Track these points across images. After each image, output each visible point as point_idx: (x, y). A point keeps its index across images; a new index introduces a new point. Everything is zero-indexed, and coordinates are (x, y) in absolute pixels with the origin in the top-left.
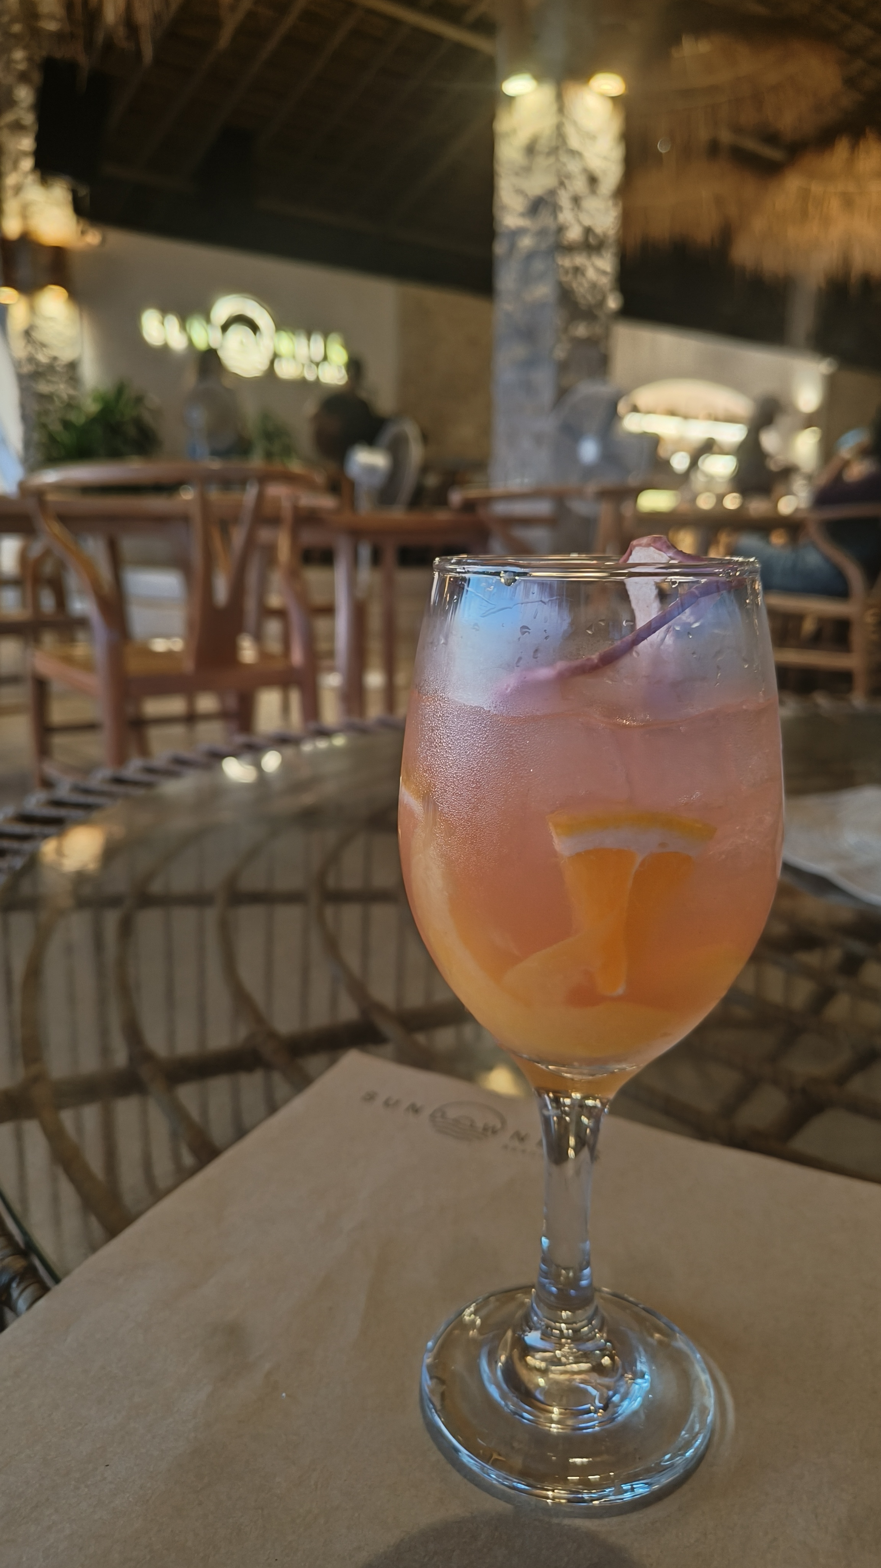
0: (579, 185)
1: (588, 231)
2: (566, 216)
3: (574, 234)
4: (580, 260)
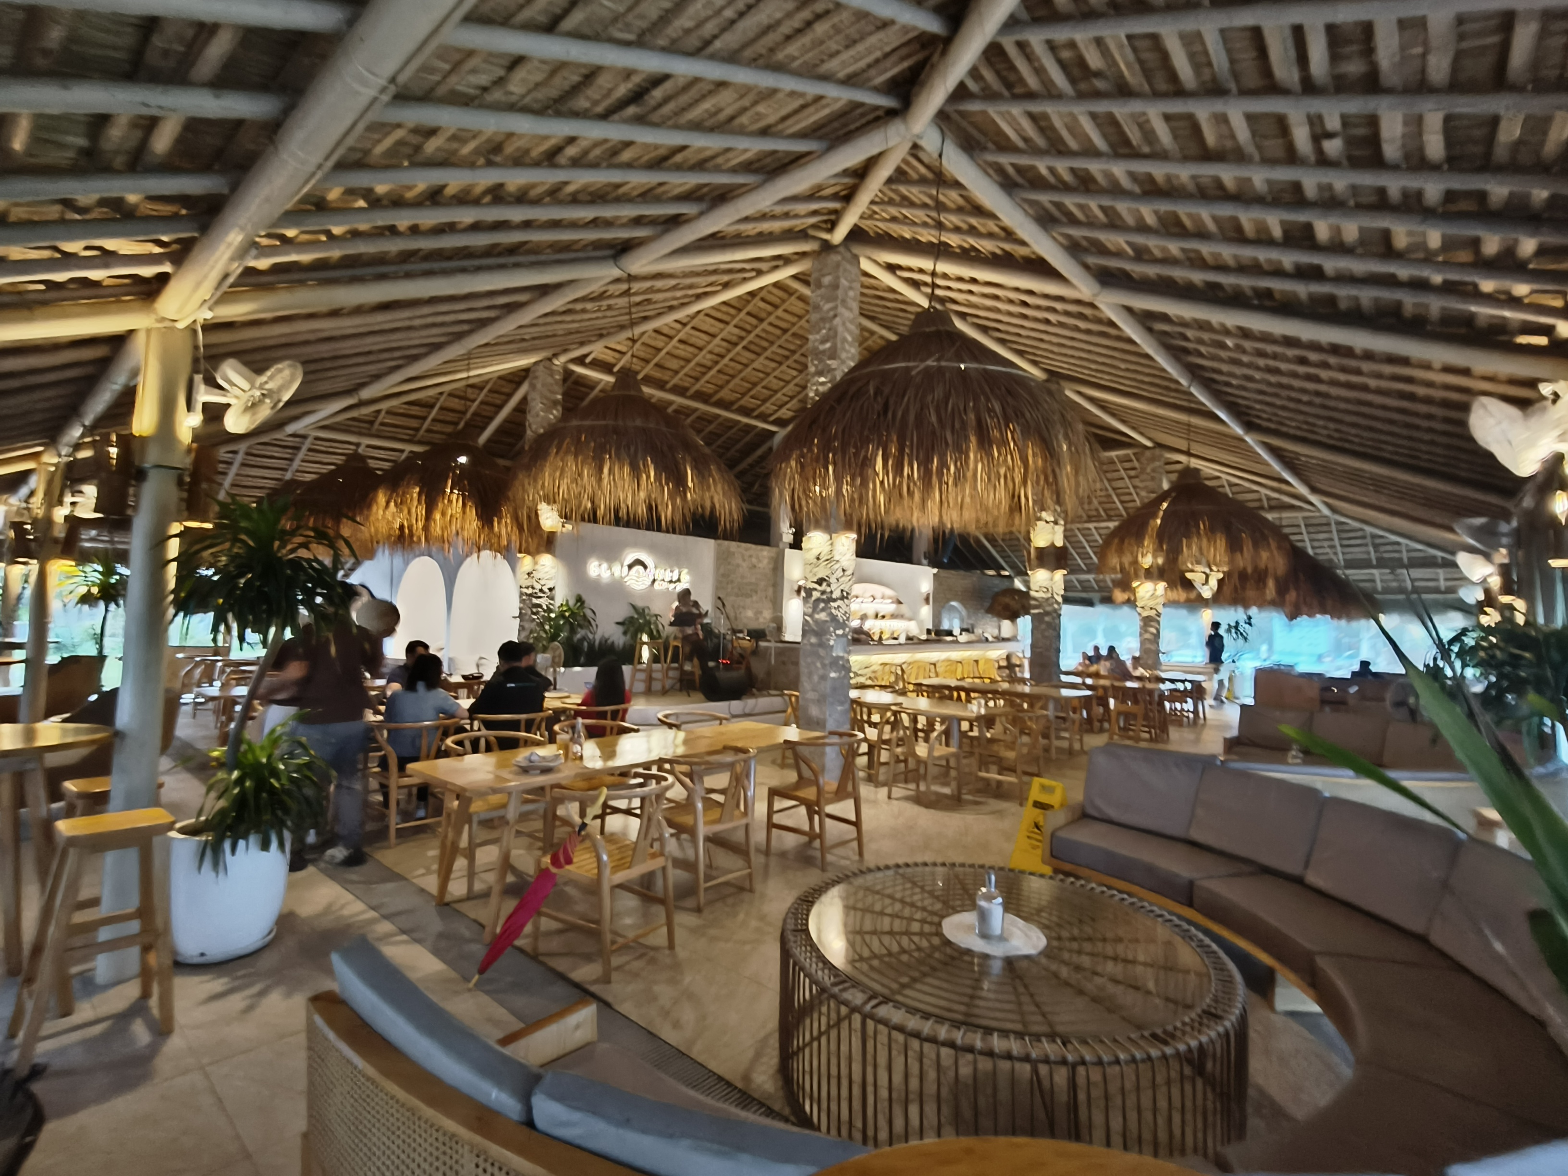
0: (839, 574)
1: (842, 590)
3: (837, 594)
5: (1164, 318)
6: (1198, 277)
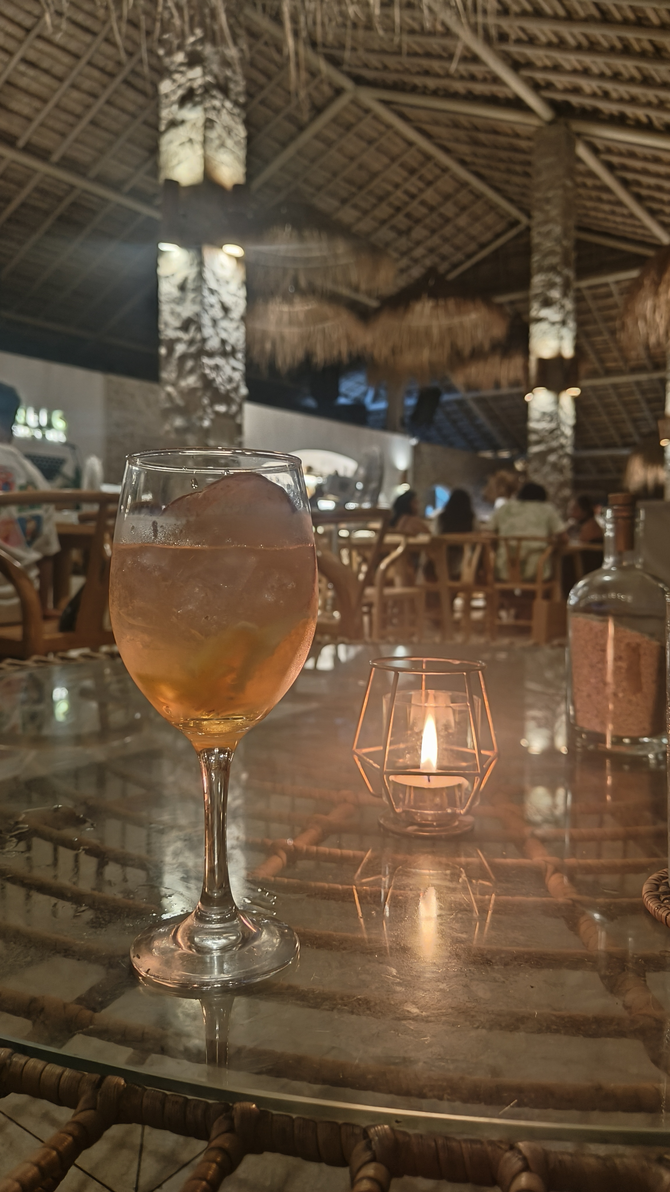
0: (217, 312)
2: (208, 331)
3: (213, 344)
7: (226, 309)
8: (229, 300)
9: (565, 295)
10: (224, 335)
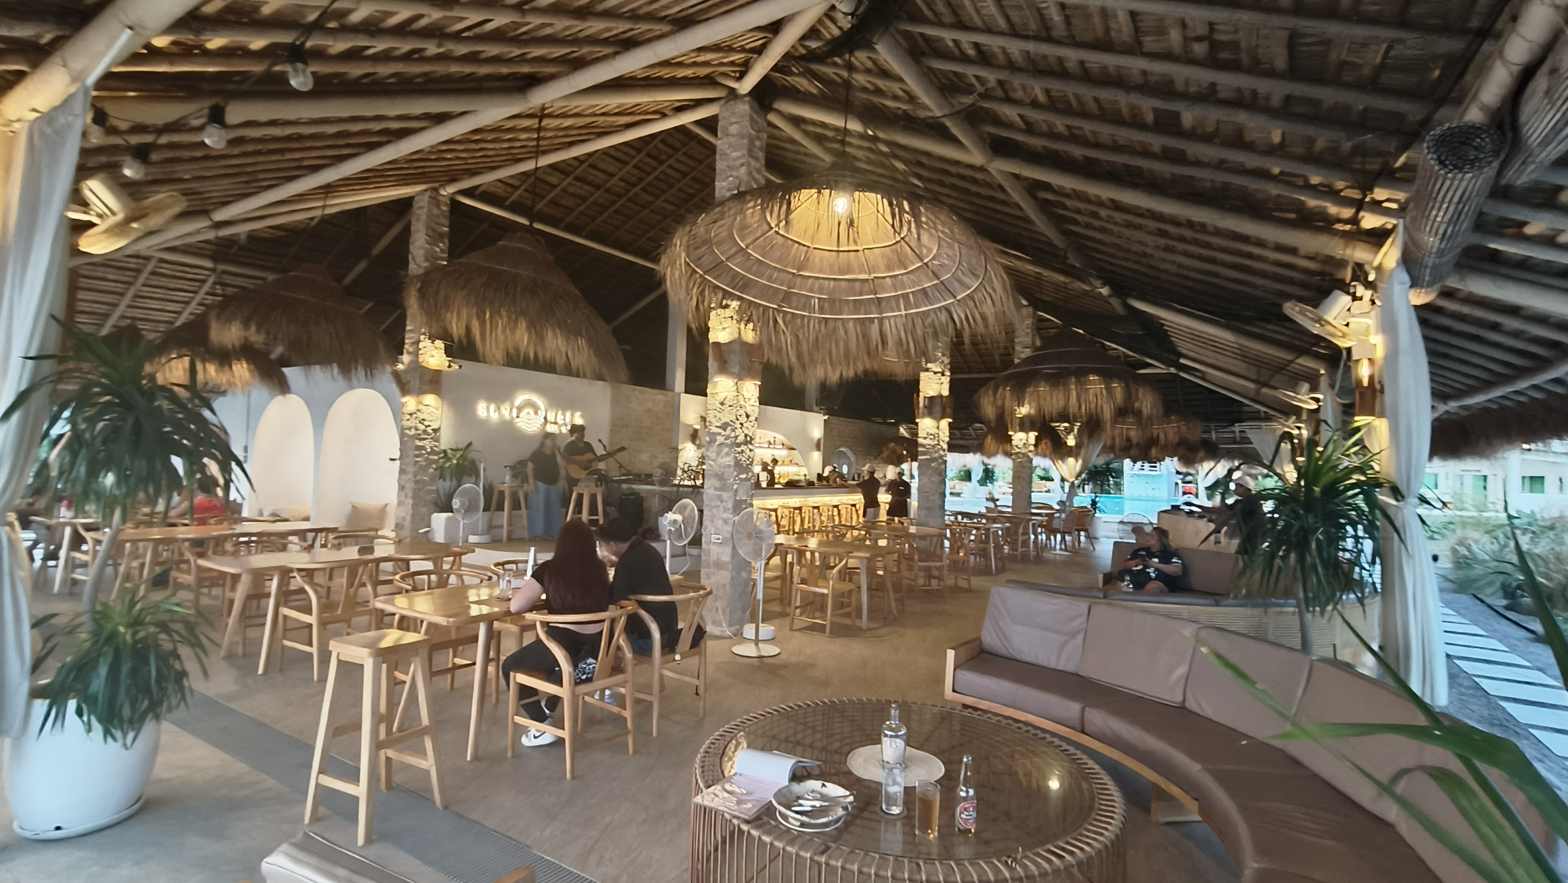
0: (743, 419)
1: (746, 435)
3: (741, 438)
4: (743, 447)
5: (1047, 187)
6: (1077, 152)
7: (748, 416)
8: (749, 410)
9: (943, 355)
10: (746, 432)
